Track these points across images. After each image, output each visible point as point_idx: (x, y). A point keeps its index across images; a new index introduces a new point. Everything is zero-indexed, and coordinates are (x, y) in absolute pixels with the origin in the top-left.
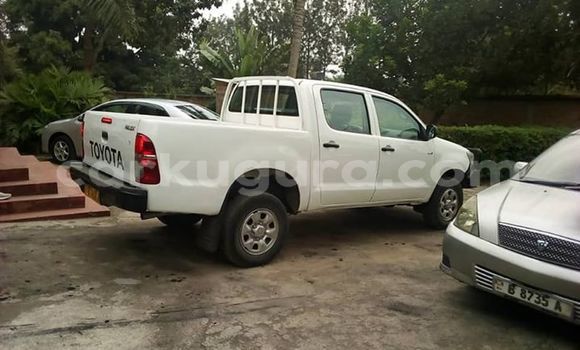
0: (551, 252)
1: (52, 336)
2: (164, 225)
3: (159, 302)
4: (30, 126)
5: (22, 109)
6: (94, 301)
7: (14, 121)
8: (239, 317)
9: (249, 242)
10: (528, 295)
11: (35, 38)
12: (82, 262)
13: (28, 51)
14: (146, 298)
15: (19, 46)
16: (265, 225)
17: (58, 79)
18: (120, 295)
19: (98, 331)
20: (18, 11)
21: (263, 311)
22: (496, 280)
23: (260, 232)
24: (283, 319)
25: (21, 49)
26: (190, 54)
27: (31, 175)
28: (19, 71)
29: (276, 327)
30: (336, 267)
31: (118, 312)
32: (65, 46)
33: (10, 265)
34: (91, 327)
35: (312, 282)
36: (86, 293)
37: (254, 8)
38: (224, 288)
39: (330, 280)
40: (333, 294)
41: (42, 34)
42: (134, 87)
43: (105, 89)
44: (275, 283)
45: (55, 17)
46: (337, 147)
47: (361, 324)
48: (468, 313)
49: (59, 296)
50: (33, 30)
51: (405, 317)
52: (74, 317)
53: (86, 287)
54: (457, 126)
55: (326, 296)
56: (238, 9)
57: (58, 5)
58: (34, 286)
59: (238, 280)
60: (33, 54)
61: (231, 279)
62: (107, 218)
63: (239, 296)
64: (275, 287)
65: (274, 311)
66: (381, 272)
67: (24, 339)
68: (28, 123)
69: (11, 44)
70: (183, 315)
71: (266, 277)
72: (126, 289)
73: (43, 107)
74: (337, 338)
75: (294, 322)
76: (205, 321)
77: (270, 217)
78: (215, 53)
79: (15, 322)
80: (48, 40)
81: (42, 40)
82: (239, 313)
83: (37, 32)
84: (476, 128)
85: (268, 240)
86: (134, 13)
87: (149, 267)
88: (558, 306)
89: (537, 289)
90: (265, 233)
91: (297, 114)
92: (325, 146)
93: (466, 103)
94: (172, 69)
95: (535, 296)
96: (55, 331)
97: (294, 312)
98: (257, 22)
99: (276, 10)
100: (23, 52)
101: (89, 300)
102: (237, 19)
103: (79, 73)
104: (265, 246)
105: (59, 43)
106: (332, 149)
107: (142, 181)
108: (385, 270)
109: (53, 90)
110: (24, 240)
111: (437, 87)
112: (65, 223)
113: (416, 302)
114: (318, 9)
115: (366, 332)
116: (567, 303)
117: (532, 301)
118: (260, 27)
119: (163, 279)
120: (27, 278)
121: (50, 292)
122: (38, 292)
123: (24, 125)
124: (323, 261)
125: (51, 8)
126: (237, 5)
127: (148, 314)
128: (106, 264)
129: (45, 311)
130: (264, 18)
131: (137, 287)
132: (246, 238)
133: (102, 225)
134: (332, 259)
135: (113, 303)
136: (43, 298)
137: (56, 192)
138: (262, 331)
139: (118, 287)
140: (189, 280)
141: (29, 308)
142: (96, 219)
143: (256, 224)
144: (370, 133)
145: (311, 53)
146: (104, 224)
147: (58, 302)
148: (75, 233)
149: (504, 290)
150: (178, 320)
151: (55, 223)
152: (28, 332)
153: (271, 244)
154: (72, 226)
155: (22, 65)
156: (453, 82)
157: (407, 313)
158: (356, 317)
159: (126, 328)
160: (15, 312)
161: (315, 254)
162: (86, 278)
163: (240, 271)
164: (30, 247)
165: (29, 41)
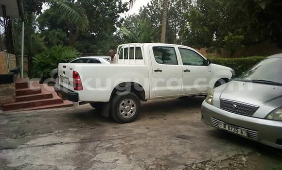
0: (238, 109)
1: (40, 147)
2: (94, 109)
3: (83, 136)
4: (47, 71)
5: (43, 65)
6: (59, 136)
7: (40, 70)
8: (113, 141)
9: (123, 112)
10: (231, 128)
11: (51, 33)
12: (57, 123)
13: (48, 39)
14: (78, 135)
15: (44, 37)
16: (130, 106)
17: (57, 51)
18: (69, 134)
19: (58, 146)
20: (44, 21)
21: (123, 139)
22: (219, 123)
23: (128, 109)
24: (130, 141)
25: (45, 38)
26: (118, 34)
27: (42, 91)
28: (45, 47)
29: (126, 144)
30: (162, 122)
31: (67, 140)
32: (64, 35)
33: (31, 125)
34: (55, 144)
35: (148, 128)
36: (56, 134)
37: (148, 9)
38: (111, 131)
39: (156, 127)
40: (155, 132)
41: (54, 30)
42: (95, 51)
43: (78, 53)
44: (132, 129)
45: (59, 23)
46: (161, 71)
47: (162, 143)
48: (212, 138)
49: (46, 135)
50: (50, 29)
51: (183, 140)
52: (50, 141)
53: (57, 132)
54: (238, 57)
55: (152, 133)
56: (141, 9)
57: (60, 17)
58: (37, 132)
59: (117, 128)
60: (50, 40)
61: (115, 128)
62: (72, 107)
63: (116, 134)
64: (132, 130)
65: (128, 138)
66: (181, 124)
67: (31, 148)
68: (46, 70)
69: (41, 36)
70: (91, 140)
71: (130, 127)
72: (71, 132)
73: (51, 63)
74: (149, 147)
75: (134, 142)
76: (99, 142)
77: (132, 102)
78: (129, 32)
79: (28, 143)
80: (56, 33)
81: (54, 33)
82: (114, 139)
83: (52, 30)
84: (248, 58)
85: (132, 112)
86: (87, 18)
87: (83, 124)
88: (242, 132)
89: (234, 125)
90: (130, 109)
91: (142, 59)
92: (155, 71)
93: (244, 46)
94: (110, 41)
95: (233, 128)
96: (42, 146)
97: (136, 139)
98: (150, 15)
99: (159, 9)
100: (46, 40)
101: (57, 136)
102: (141, 15)
103: (67, 47)
104: (130, 115)
105: (61, 34)
106: (159, 72)
107: (75, 89)
108: (184, 123)
109: (55, 55)
110: (37, 116)
111: (229, 40)
112: (55, 110)
113: (190, 134)
114: (179, 6)
115: (163, 145)
116: (245, 130)
117: (232, 131)
118: (152, 17)
119: (87, 128)
120: (36, 129)
121: (43, 133)
122: (39, 133)
123: (45, 71)
124: (157, 120)
125: (57, 19)
126: (141, 8)
127: (78, 140)
128: (66, 124)
129: (40, 139)
130: (153, 13)
131: (76, 131)
132: (122, 111)
133: (70, 110)
134: (161, 119)
135: (66, 136)
136: (40, 136)
137: (52, 98)
138: (120, 145)
139: (69, 131)
140: (98, 128)
141: (34, 139)
142: (68, 108)
143: (126, 105)
144: (178, 64)
145: (177, 28)
146: (70, 109)
147: (45, 137)
148: (58, 113)
149: (222, 127)
150: (88, 142)
151: (51, 110)
152: (32, 146)
153: (133, 114)
154: (57, 110)
155: (46, 45)
156: (237, 36)
157: (184, 139)
158: (161, 140)
159: (68, 145)
160: (29, 140)
161: (155, 118)
162: (57, 129)
163: (119, 125)
164: (39, 118)
165: (49, 34)
